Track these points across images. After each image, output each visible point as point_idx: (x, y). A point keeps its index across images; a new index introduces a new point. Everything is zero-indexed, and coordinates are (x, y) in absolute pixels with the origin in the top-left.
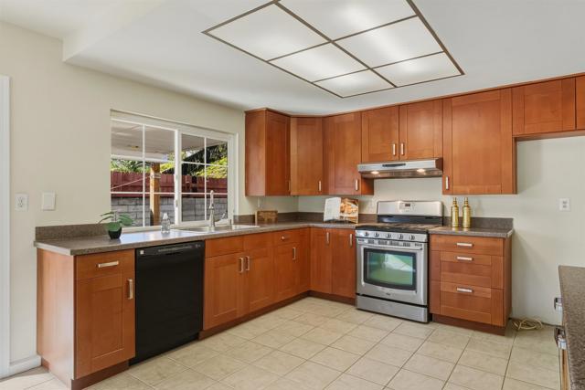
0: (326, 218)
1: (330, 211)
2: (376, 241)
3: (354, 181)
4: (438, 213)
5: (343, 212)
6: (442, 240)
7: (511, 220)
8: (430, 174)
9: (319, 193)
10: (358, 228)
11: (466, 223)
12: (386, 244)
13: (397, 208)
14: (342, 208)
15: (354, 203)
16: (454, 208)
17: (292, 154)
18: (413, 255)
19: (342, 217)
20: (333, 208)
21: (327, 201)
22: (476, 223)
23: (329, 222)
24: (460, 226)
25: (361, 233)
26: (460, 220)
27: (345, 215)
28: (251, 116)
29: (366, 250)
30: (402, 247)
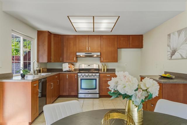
0: (64, 70)
1: (65, 68)
2: (85, 76)
3: (74, 58)
4: (97, 68)
5: (69, 68)
6: (103, 75)
7: (115, 69)
9: (61, 62)
10: (78, 73)
11: (105, 70)
12: (88, 77)
14: (69, 66)
15: (73, 65)
16: (103, 66)
17: (52, 47)
19: (69, 70)
20: (66, 67)
21: (63, 64)
22: (108, 70)
23: (65, 71)
24: (104, 71)
26: (104, 69)
27: (70, 69)
29: (81, 79)
30: (92, 77)
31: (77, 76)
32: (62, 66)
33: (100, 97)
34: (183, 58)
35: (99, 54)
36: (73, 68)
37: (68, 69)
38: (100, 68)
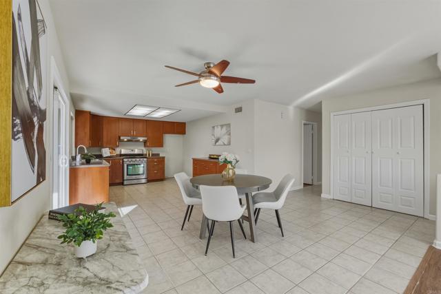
0: (104, 155)
2: (132, 162)
4: (141, 153)
8: (143, 141)
9: (99, 146)
11: (151, 155)
12: (135, 162)
14: (110, 152)
15: (114, 150)
16: (147, 151)
19: (111, 155)
20: (106, 152)
21: (103, 149)
25: (125, 160)
26: (149, 154)
29: (128, 165)
31: (123, 161)
32: (100, 151)
33: (149, 181)
34: (225, 145)
35: (146, 138)
36: (114, 153)
37: (109, 155)
38: (145, 153)
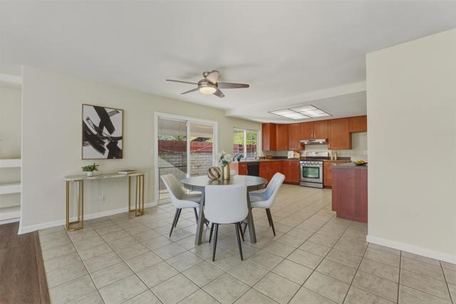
0: (289, 157)
2: (306, 164)
3: (298, 146)
4: (327, 156)
5: (294, 156)
6: (327, 164)
8: (324, 143)
9: (286, 150)
10: (300, 160)
12: (310, 165)
13: (313, 154)
17: (277, 136)
18: (319, 168)
20: (291, 155)
22: (338, 158)
23: (290, 159)
25: (301, 162)
26: (334, 158)
28: (264, 125)
29: (303, 167)
30: (315, 166)
33: (324, 187)
35: (324, 140)
36: (298, 156)
37: (292, 157)
38: (330, 156)
